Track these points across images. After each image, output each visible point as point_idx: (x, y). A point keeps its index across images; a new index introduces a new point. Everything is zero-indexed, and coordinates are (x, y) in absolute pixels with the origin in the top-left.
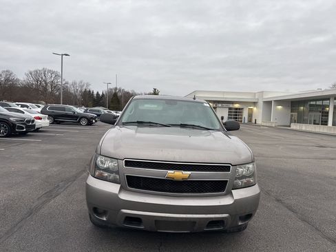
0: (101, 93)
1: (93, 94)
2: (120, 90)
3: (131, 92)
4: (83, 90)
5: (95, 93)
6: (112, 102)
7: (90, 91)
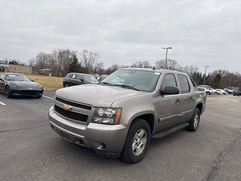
0: (207, 75)
1: (200, 76)
2: (224, 72)
3: (235, 74)
4: (193, 72)
5: (203, 74)
6: (215, 81)
7: (198, 73)
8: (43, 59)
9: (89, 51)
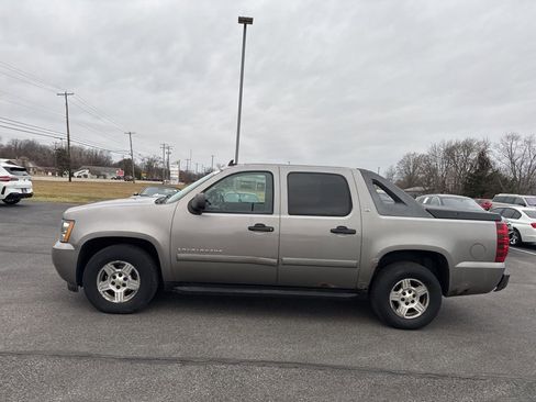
8: (411, 167)
9: (523, 137)
